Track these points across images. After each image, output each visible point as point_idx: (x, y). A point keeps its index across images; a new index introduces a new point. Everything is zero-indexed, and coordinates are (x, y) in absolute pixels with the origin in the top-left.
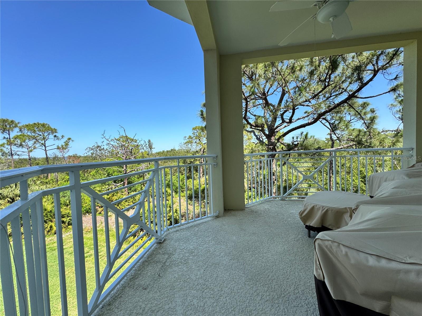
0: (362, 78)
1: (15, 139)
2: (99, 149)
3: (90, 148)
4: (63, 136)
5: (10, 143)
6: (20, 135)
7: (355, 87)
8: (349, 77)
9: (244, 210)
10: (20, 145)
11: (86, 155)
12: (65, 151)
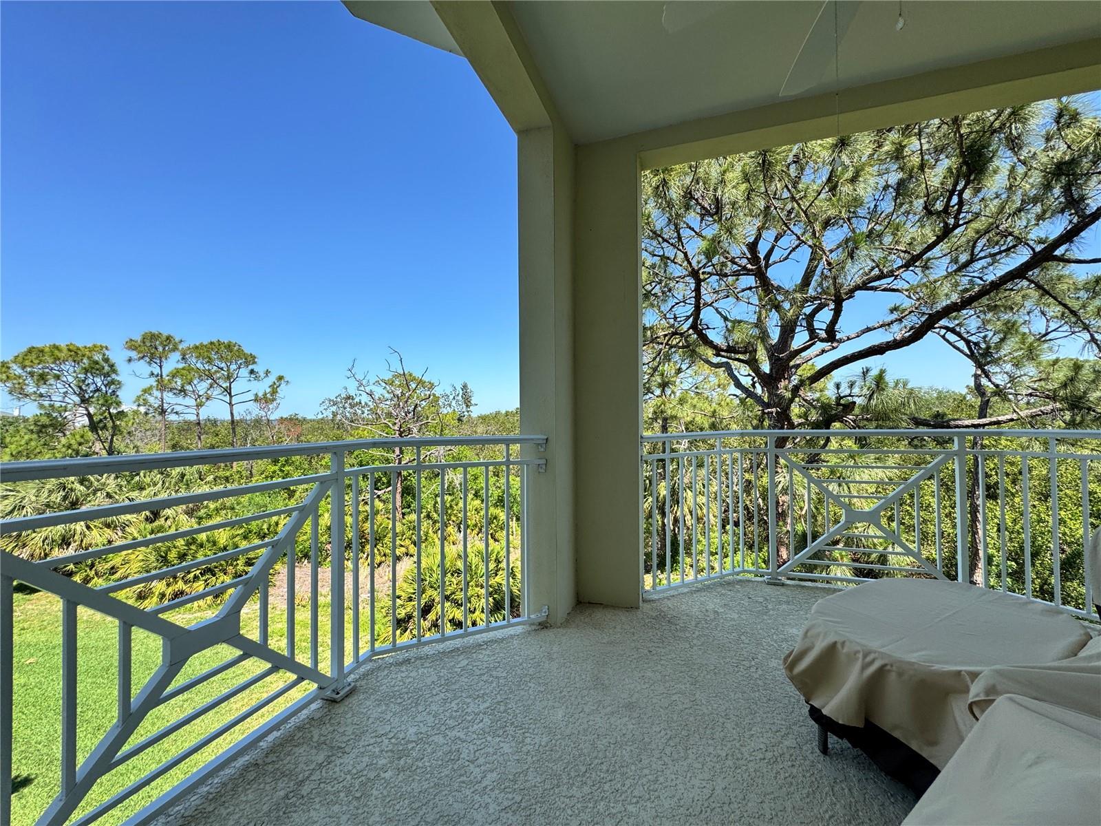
0: (1083, 198)
1: (173, 376)
2: (350, 404)
3: (330, 400)
4: (267, 373)
5: (162, 386)
6: (183, 369)
7: (1055, 227)
8: (1035, 200)
9: (637, 608)
10: (181, 391)
11: (320, 416)
12: (271, 406)
